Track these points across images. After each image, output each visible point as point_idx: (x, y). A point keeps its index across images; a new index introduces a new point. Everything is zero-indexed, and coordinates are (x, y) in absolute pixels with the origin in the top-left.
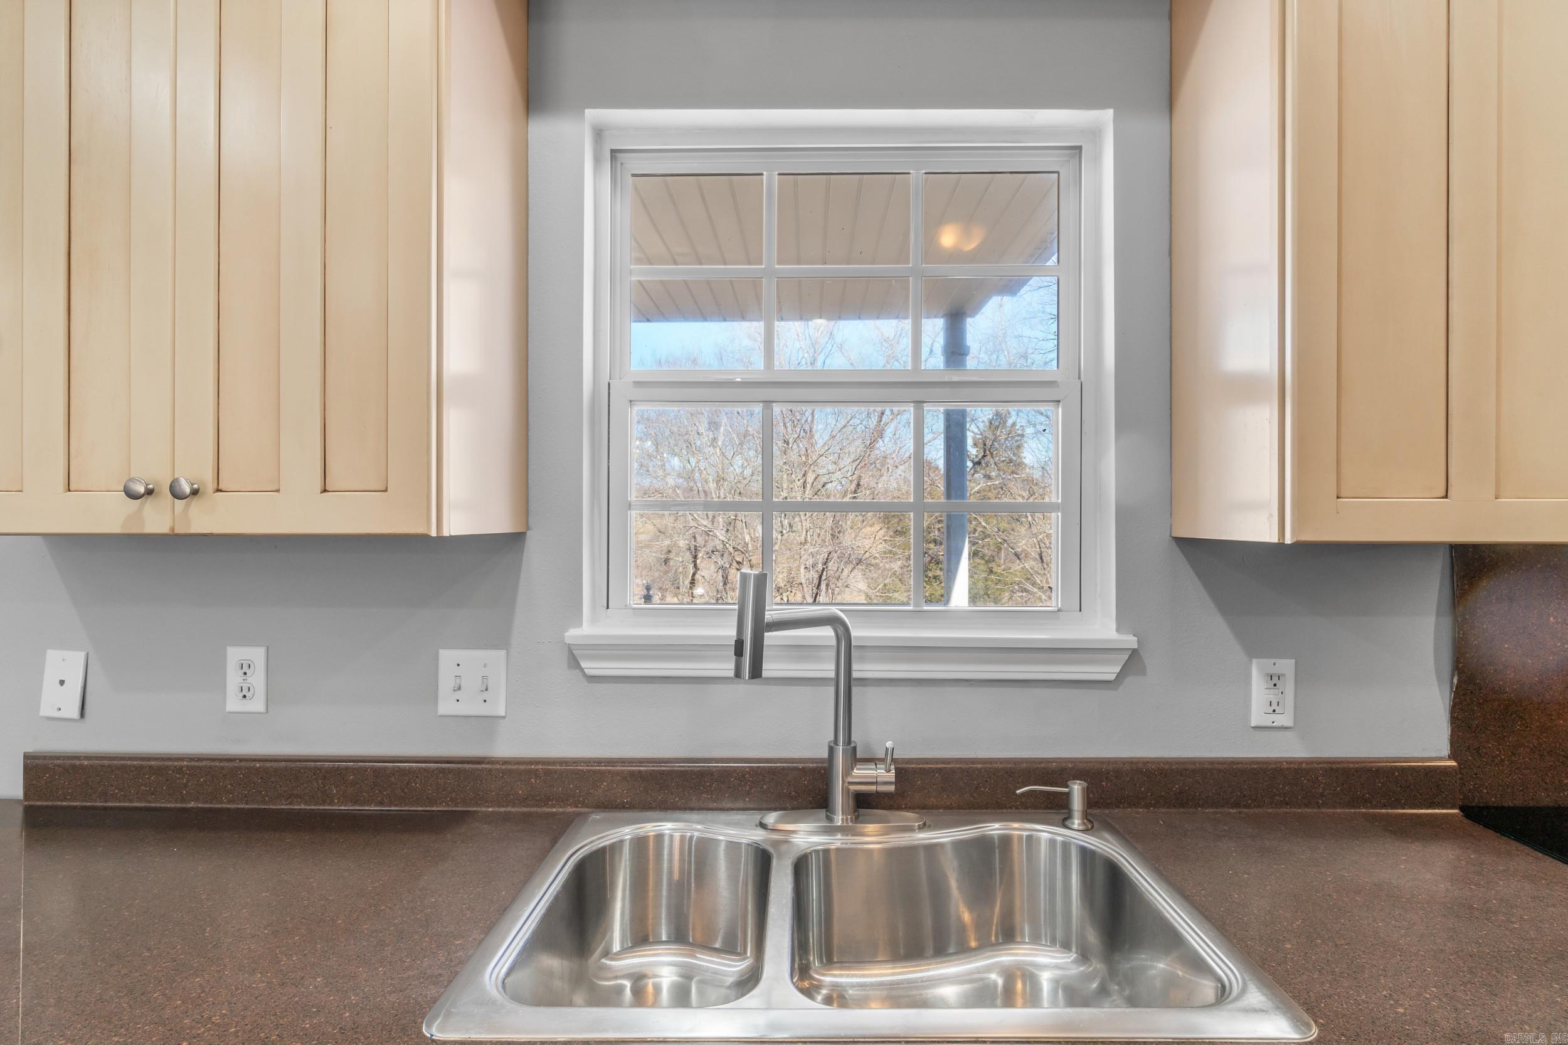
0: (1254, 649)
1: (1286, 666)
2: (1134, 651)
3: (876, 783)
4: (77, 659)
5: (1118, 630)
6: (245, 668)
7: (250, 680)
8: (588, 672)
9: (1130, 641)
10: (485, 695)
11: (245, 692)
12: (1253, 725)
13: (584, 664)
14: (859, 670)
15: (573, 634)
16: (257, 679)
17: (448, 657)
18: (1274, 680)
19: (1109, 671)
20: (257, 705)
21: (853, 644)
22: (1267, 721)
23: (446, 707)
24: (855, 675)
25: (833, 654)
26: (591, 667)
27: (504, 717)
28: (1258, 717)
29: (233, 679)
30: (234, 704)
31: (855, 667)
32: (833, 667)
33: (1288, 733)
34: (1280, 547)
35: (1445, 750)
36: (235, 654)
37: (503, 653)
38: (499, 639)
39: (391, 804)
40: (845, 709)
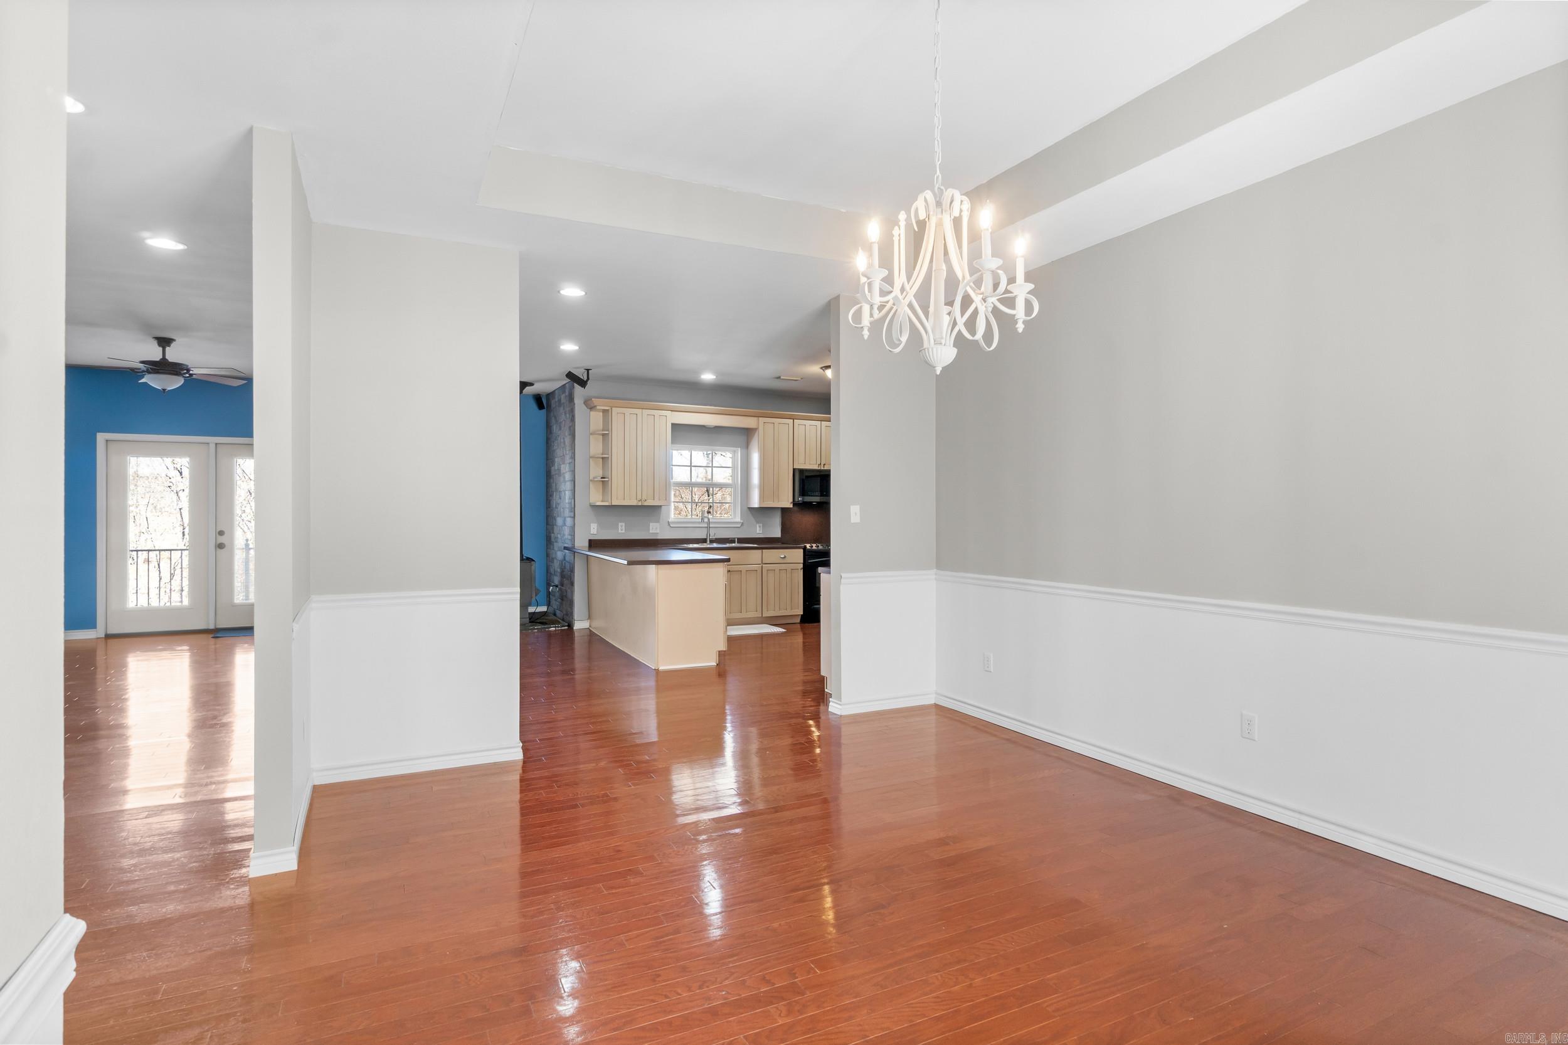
0: (758, 522)
1: (761, 525)
2: (742, 523)
4: (596, 525)
5: (740, 520)
6: (622, 526)
8: (671, 526)
9: (742, 521)
10: (657, 530)
11: (622, 529)
13: (671, 524)
14: (711, 526)
15: (669, 521)
16: (624, 528)
17: (651, 524)
18: (760, 527)
19: (739, 526)
20: (623, 531)
23: (651, 532)
27: (659, 534)
28: (759, 531)
29: (620, 528)
30: (620, 531)
33: (761, 534)
34: (758, 507)
35: (780, 535)
36: (620, 524)
37: (659, 523)
38: (658, 521)
40: (708, 531)
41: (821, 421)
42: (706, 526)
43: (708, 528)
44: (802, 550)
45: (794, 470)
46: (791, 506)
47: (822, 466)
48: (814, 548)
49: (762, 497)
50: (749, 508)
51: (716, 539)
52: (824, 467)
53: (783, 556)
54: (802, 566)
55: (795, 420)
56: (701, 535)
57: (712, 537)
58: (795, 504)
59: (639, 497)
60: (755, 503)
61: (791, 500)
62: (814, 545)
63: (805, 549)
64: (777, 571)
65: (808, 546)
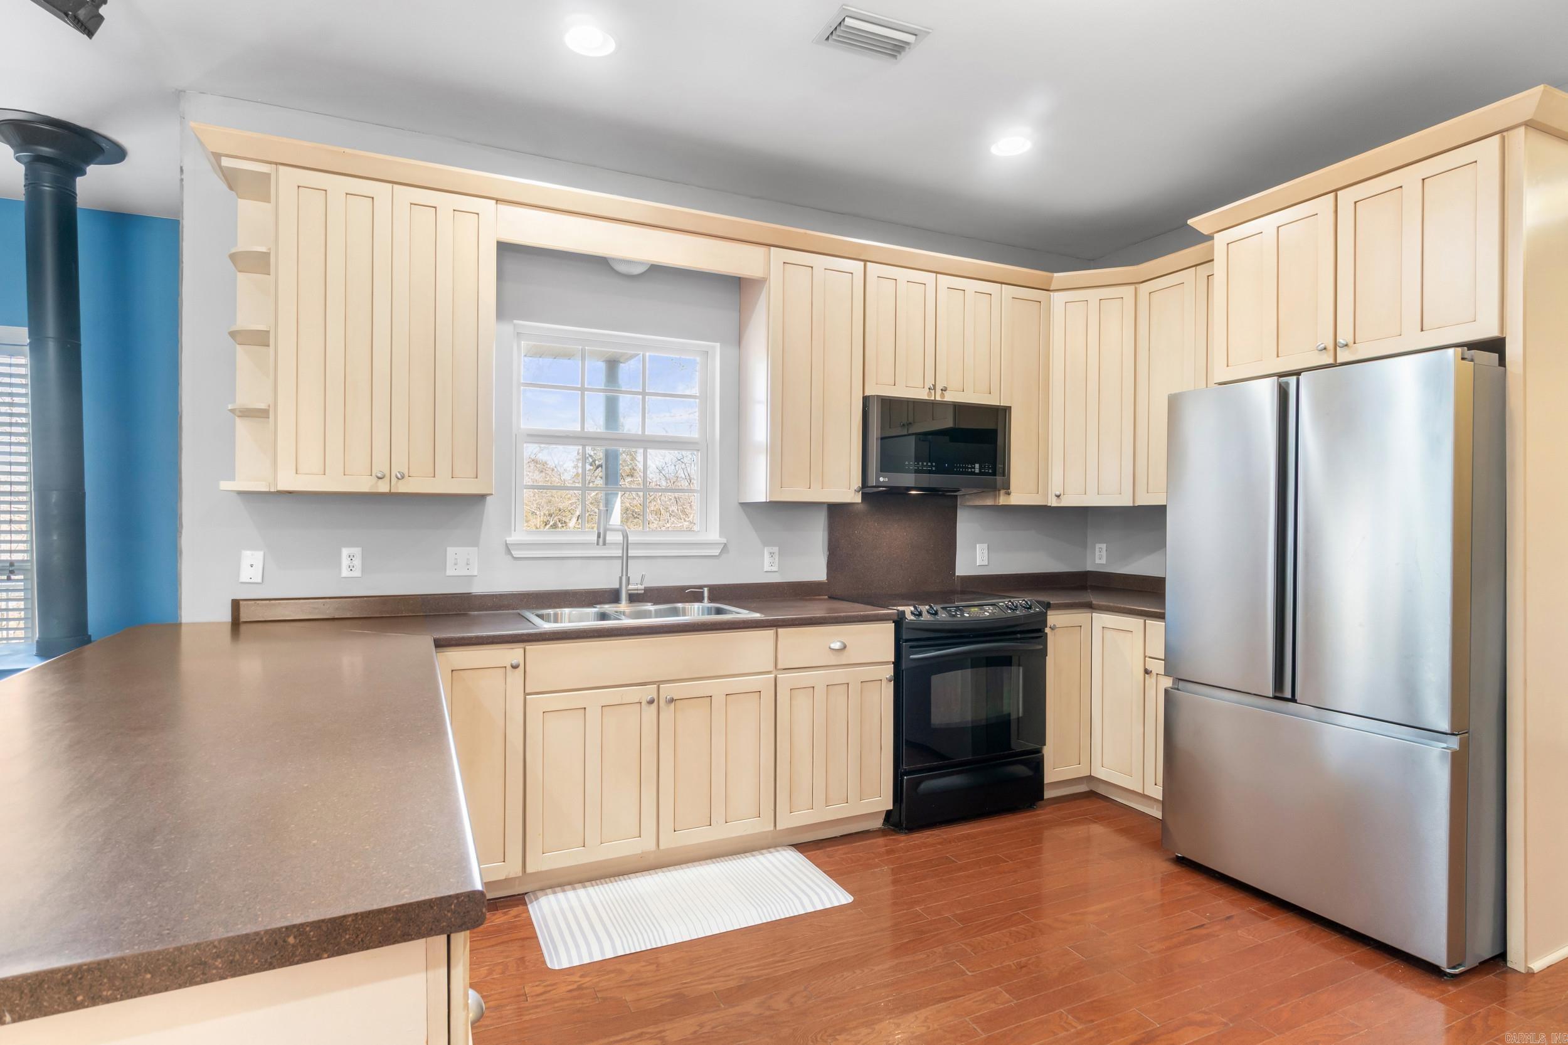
0: (766, 543)
1: (776, 549)
2: (725, 544)
3: (637, 590)
4: (259, 555)
5: (720, 537)
6: (351, 557)
7: (354, 562)
8: (515, 556)
9: (724, 540)
10: (468, 567)
11: (351, 568)
12: (765, 570)
13: (513, 553)
14: (631, 553)
15: (510, 540)
16: (357, 562)
17: (451, 551)
18: (772, 554)
19: (716, 552)
20: (357, 573)
21: (629, 542)
22: (769, 569)
23: (449, 572)
24: (629, 555)
25: (621, 547)
26: (516, 553)
27: (476, 576)
28: (767, 568)
29: (345, 562)
30: (345, 573)
31: (629, 552)
32: (621, 552)
33: (776, 573)
34: (766, 502)
35: (826, 578)
36: (345, 552)
37: (476, 548)
38: (475, 543)
39: (430, 612)
40: (625, 568)
41: (937, 273)
42: (619, 553)
43: (626, 559)
44: (891, 626)
45: (866, 400)
46: (858, 499)
47: (939, 392)
48: (926, 617)
49: (778, 473)
50: (742, 504)
51: (647, 590)
52: (942, 395)
53: (837, 645)
54: (889, 671)
55: (869, 264)
56: (602, 578)
57: (636, 586)
58: (869, 494)
59: (381, 466)
60: (759, 491)
61: (857, 482)
62: (924, 608)
63: (899, 622)
64: (820, 693)
65: (908, 610)
